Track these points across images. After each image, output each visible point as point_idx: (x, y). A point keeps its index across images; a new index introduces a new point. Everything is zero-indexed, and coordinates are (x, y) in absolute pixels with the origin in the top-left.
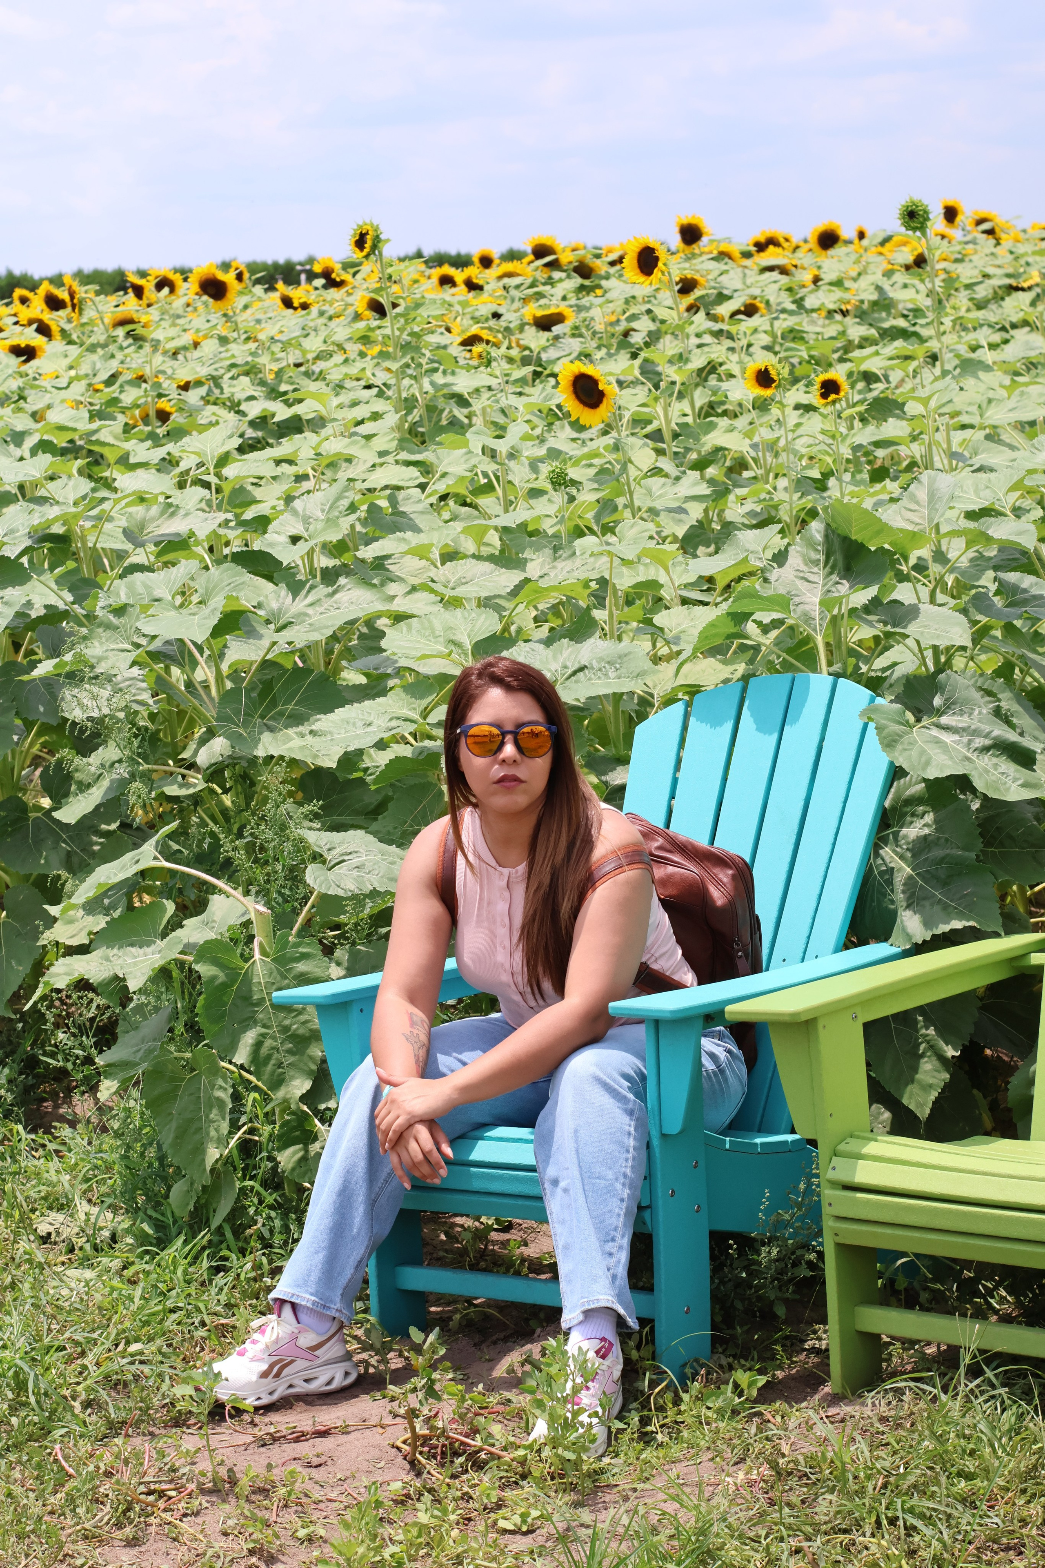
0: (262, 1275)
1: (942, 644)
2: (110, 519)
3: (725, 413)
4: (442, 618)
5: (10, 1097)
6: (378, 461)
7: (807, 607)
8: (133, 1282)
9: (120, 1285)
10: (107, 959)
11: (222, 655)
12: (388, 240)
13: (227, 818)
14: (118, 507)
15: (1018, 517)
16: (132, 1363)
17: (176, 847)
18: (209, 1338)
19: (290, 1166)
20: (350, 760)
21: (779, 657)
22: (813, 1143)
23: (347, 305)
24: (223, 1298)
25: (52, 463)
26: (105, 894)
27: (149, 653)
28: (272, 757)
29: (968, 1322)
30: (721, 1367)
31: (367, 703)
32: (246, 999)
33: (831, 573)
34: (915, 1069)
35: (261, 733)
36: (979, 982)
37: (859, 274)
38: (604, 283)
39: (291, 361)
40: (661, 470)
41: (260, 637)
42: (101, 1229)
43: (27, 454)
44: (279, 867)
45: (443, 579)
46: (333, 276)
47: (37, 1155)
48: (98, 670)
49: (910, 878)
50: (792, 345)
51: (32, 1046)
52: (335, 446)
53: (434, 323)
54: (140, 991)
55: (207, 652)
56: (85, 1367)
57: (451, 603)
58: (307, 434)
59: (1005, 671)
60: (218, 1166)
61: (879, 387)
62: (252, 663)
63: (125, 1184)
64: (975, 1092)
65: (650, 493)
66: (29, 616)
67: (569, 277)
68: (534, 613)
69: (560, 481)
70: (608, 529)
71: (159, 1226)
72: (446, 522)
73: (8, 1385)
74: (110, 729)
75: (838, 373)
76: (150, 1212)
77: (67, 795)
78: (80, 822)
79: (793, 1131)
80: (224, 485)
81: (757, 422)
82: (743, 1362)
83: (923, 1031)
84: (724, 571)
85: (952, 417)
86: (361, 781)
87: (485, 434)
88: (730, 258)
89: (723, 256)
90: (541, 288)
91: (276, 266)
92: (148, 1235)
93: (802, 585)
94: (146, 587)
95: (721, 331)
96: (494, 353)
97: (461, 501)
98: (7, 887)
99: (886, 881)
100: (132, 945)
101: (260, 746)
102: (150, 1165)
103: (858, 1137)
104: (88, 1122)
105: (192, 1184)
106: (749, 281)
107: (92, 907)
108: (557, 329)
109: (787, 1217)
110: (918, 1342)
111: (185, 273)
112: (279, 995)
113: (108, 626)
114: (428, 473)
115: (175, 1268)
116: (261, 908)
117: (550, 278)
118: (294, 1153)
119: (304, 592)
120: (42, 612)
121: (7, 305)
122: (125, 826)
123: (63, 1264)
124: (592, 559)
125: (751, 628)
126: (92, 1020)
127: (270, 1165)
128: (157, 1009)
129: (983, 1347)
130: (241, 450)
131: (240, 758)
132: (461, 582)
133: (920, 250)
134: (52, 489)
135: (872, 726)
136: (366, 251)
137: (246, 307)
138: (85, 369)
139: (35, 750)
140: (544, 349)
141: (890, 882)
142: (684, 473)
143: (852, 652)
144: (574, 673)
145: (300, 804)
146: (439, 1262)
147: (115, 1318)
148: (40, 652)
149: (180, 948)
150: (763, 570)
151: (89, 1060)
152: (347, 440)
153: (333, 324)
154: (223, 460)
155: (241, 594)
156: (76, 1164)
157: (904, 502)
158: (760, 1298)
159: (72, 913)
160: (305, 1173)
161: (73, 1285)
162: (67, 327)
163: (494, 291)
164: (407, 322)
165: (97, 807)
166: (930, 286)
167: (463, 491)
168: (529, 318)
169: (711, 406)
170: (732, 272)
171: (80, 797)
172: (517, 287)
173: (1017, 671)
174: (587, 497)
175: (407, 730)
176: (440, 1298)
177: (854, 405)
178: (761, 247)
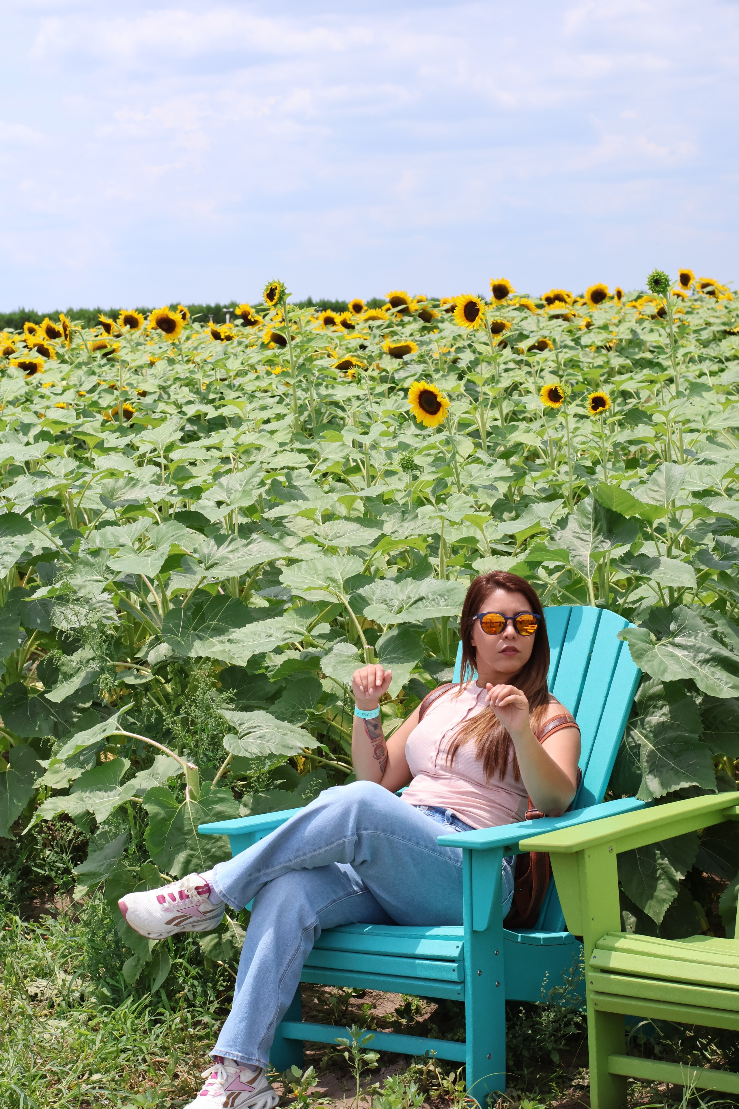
0: (187, 1027)
1: (675, 585)
2: (90, 487)
3: (524, 419)
4: (323, 561)
5: (10, 896)
6: (279, 449)
7: (581, 558)
8: (95, 1030)
9: (86, 1032)
10: (82, 800)
11: (167, 585)
12: (290, 294)
13: (168, 701)
14: (96, 479)
15: (730, 496)
16: (94, 1088)
17: (132, 720)
18: (149, 1071)
19: (209, 949)
20: (256, 660)
21: (559, 592)
22: (580, 939)
23: (259, 338)
24: (159, 1042)
25: (50, 447)
26: (81, 753)
27: (114, 583)
28: (201, 658)
29: (689, 1069)
30: (513, 1097)
31: (269, 620)
32: (179, 829)
33: (598, 534)
34: (654, 888)
35: (193, 641)
36: (699, 826)
37: (620, 321)
38: (440, 325)
39: (218, 377)
40: (479, 458)
41: (194, 573)
42: (73, 991)
43: (32, 441)
44: (205, 736)
45: (323, 534)
46: (249, 317)
47: (28, 937)
48: (79, 595)
49: (652, 752)
50: (570, 371)
51: (27, 859)
52: (249, 438)
53: (320, 351)
54: (105, 822)
55: (156, 583)
56: (60, 1091)
57: (331, 551)
58: (230, 429)
59: (720, 604)
60: (158, 948)
61: (633, 401)
62: (187, 591)
63: (91, 959)
64: (696, 903)
65: (470, 475)
66: (31, 554)
67: (415, 320)
68: (387, 558)
69: (408, 466)
70: (440, 500)
71: (114, 990)
72: (326, 493)
73: (5, 1103)
74: (87, 636)
75: (604, 392)
76: (108, 980)
77: (55, 682)
78: (64, 701)
79: (566, 930)
80: (170, 465)
81: (546, 426)
82: (528, 1094)
83: (660, 861)
84: (523, 532)
85: (684, 424)
86: (264, 675)
87: (354, 431)
88: (528, 309)
89: (523, 307)
90: (395, 328)
91: (209, 308)
92: (106, 996)
93: (578, 543)
94: (115, 536)
95: (522, 360)
96: (363, 374)
97: (337, 478)
98: (12, 746)
99: (635, 754)
100: (100, 790)
101: (193, 650)
102: (109, 946)
103: (612, 935)
104: (66, 914)
105: (139, 960)
106: (541, 325)
107: (71, 762)
108: (406, 358)
109: (561, 991)
110: (653, 1082)
111: (145, 312)
112: (203, 828)
113: (87, 564)
114: (315, 457)
115: (126, 1021)
116: (192, 765)
117: (402, 321)
118: (212, 940)
119: (227, 543)
120: (41, 552)
121: (19, 334)
122: (96, 705)
123: (46, 1016)
124: (429, 521)
125: (541, 572)
126: (71, 841)
127: (194, 948)
128: (116, 835)
129: (699, 1086)
130: (183, 440)
131: (179, 658)
132: (336, 536)
133: (662, 306)
134: (50, 465)
135: (626, 643)
136: (275, 301)
137: (188, 338)
138: (74, 380)
139: (33, 649)
140: (397, 370)
141: (638, 755)
142: (496, 461)
143: (612, 590)
144: (416, 602)
145: (220, 691)
146: (313, 1019)
147: (82, 1055)
148: (38, 580)
149: (133, 792)
150: (550, 532)
151: (67, 871)
152: (257, 435)
153: (249, 350)
154: (170, 448)
155: (181, 543)
156: (57, 945)
157: (649, 485)
158: (541, 1049)
159: (57, 766)
160: (219, 954)
161: (52, 1031)
162: (61, 351)
163: (363, 329)
164: (302, 351)
165: (77, 691)
166: (668, 330)
167: (339, 470)
168: (386, 349)
169: (514, 413)
170: (529, 319)
171: (65, 684)
172: (379, 327)
173: (728, 604)
174: (428, 477)
175: (297, 640)
176: (314, 1045)
177: (615, 415)
178: (550, 301)
